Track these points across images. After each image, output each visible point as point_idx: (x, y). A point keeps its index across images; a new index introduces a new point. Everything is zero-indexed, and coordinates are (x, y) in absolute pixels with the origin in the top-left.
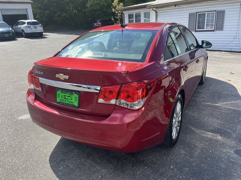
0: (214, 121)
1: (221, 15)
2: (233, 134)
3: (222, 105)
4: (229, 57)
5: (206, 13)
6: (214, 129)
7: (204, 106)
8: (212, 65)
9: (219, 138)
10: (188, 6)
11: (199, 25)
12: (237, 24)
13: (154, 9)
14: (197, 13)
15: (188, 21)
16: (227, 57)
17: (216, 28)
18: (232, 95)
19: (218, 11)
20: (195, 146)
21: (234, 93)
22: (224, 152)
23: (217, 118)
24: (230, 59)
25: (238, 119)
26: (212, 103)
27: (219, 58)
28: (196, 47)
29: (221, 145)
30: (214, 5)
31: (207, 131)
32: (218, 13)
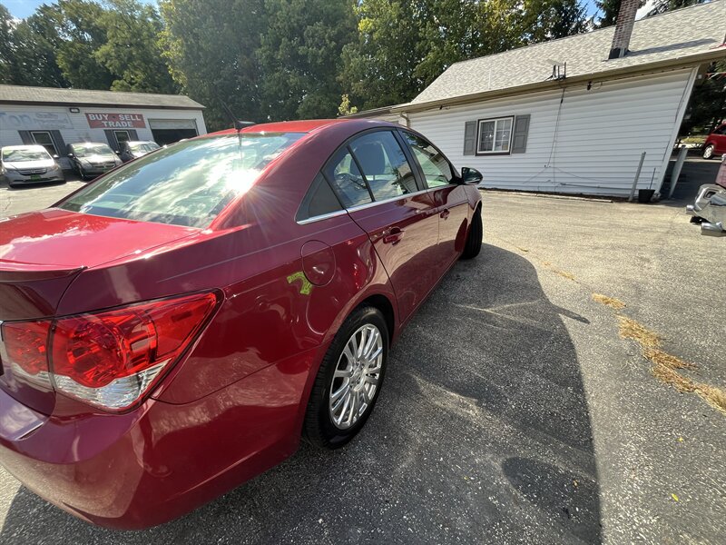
0: (472, 357)
1: (522, 123)
2: (511, 400)
3: (500, 312)
4: (533, 202)
5: (496, 121)
6: (469, 380)
7: (460, 315)
8: (499, 219)
9: (473, 411)
10: (464, 107)
11: (482, 144)
12: (552, 140)
13: (405, 115)
14: (479, 120)
15: (463, 136)
16: (528, 202)
17: (513, 149)
18: (526, 286)
19: (517, 116)
20: (407, 439)
21: (529, 282)
22: (474, 466)
23: (481, 348)
24: (534, 206)
25: (528, 352)
26: (479, 304)
27: (514, 204)
28: (451, 182)
29: (473, 436)
30: (510, 104)
31: (449, 387)
32: (517, 120)
